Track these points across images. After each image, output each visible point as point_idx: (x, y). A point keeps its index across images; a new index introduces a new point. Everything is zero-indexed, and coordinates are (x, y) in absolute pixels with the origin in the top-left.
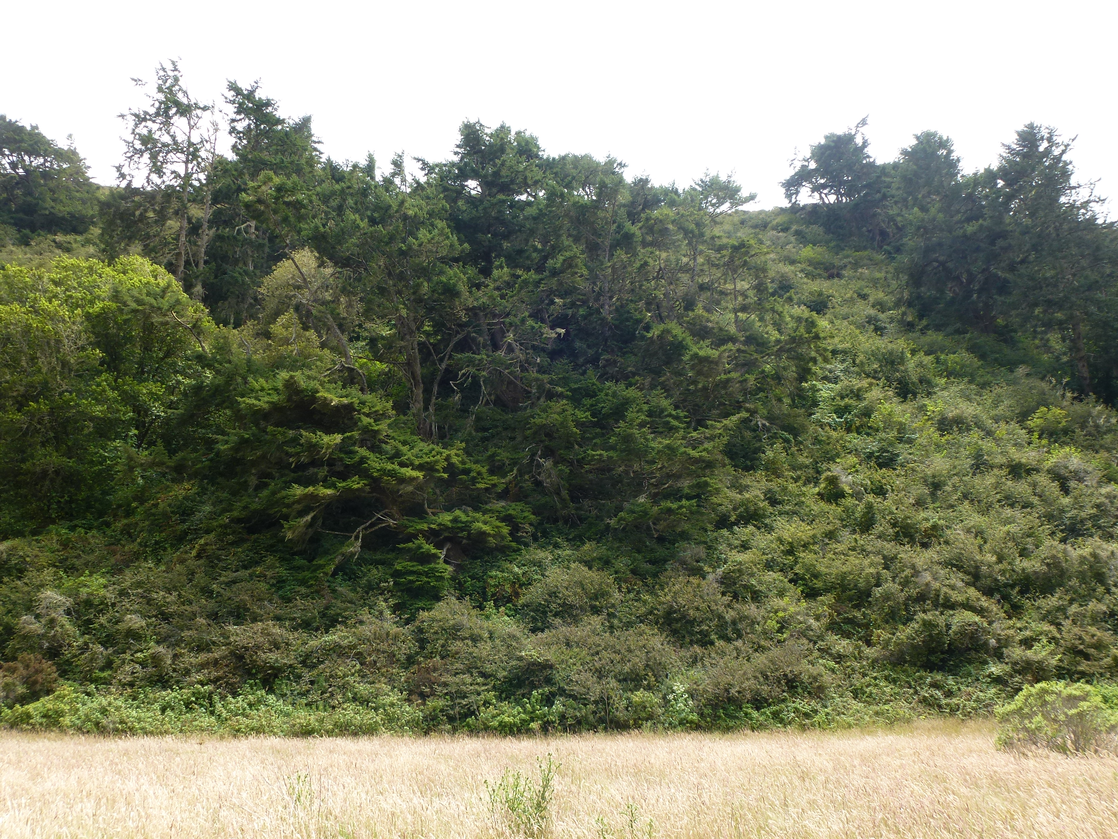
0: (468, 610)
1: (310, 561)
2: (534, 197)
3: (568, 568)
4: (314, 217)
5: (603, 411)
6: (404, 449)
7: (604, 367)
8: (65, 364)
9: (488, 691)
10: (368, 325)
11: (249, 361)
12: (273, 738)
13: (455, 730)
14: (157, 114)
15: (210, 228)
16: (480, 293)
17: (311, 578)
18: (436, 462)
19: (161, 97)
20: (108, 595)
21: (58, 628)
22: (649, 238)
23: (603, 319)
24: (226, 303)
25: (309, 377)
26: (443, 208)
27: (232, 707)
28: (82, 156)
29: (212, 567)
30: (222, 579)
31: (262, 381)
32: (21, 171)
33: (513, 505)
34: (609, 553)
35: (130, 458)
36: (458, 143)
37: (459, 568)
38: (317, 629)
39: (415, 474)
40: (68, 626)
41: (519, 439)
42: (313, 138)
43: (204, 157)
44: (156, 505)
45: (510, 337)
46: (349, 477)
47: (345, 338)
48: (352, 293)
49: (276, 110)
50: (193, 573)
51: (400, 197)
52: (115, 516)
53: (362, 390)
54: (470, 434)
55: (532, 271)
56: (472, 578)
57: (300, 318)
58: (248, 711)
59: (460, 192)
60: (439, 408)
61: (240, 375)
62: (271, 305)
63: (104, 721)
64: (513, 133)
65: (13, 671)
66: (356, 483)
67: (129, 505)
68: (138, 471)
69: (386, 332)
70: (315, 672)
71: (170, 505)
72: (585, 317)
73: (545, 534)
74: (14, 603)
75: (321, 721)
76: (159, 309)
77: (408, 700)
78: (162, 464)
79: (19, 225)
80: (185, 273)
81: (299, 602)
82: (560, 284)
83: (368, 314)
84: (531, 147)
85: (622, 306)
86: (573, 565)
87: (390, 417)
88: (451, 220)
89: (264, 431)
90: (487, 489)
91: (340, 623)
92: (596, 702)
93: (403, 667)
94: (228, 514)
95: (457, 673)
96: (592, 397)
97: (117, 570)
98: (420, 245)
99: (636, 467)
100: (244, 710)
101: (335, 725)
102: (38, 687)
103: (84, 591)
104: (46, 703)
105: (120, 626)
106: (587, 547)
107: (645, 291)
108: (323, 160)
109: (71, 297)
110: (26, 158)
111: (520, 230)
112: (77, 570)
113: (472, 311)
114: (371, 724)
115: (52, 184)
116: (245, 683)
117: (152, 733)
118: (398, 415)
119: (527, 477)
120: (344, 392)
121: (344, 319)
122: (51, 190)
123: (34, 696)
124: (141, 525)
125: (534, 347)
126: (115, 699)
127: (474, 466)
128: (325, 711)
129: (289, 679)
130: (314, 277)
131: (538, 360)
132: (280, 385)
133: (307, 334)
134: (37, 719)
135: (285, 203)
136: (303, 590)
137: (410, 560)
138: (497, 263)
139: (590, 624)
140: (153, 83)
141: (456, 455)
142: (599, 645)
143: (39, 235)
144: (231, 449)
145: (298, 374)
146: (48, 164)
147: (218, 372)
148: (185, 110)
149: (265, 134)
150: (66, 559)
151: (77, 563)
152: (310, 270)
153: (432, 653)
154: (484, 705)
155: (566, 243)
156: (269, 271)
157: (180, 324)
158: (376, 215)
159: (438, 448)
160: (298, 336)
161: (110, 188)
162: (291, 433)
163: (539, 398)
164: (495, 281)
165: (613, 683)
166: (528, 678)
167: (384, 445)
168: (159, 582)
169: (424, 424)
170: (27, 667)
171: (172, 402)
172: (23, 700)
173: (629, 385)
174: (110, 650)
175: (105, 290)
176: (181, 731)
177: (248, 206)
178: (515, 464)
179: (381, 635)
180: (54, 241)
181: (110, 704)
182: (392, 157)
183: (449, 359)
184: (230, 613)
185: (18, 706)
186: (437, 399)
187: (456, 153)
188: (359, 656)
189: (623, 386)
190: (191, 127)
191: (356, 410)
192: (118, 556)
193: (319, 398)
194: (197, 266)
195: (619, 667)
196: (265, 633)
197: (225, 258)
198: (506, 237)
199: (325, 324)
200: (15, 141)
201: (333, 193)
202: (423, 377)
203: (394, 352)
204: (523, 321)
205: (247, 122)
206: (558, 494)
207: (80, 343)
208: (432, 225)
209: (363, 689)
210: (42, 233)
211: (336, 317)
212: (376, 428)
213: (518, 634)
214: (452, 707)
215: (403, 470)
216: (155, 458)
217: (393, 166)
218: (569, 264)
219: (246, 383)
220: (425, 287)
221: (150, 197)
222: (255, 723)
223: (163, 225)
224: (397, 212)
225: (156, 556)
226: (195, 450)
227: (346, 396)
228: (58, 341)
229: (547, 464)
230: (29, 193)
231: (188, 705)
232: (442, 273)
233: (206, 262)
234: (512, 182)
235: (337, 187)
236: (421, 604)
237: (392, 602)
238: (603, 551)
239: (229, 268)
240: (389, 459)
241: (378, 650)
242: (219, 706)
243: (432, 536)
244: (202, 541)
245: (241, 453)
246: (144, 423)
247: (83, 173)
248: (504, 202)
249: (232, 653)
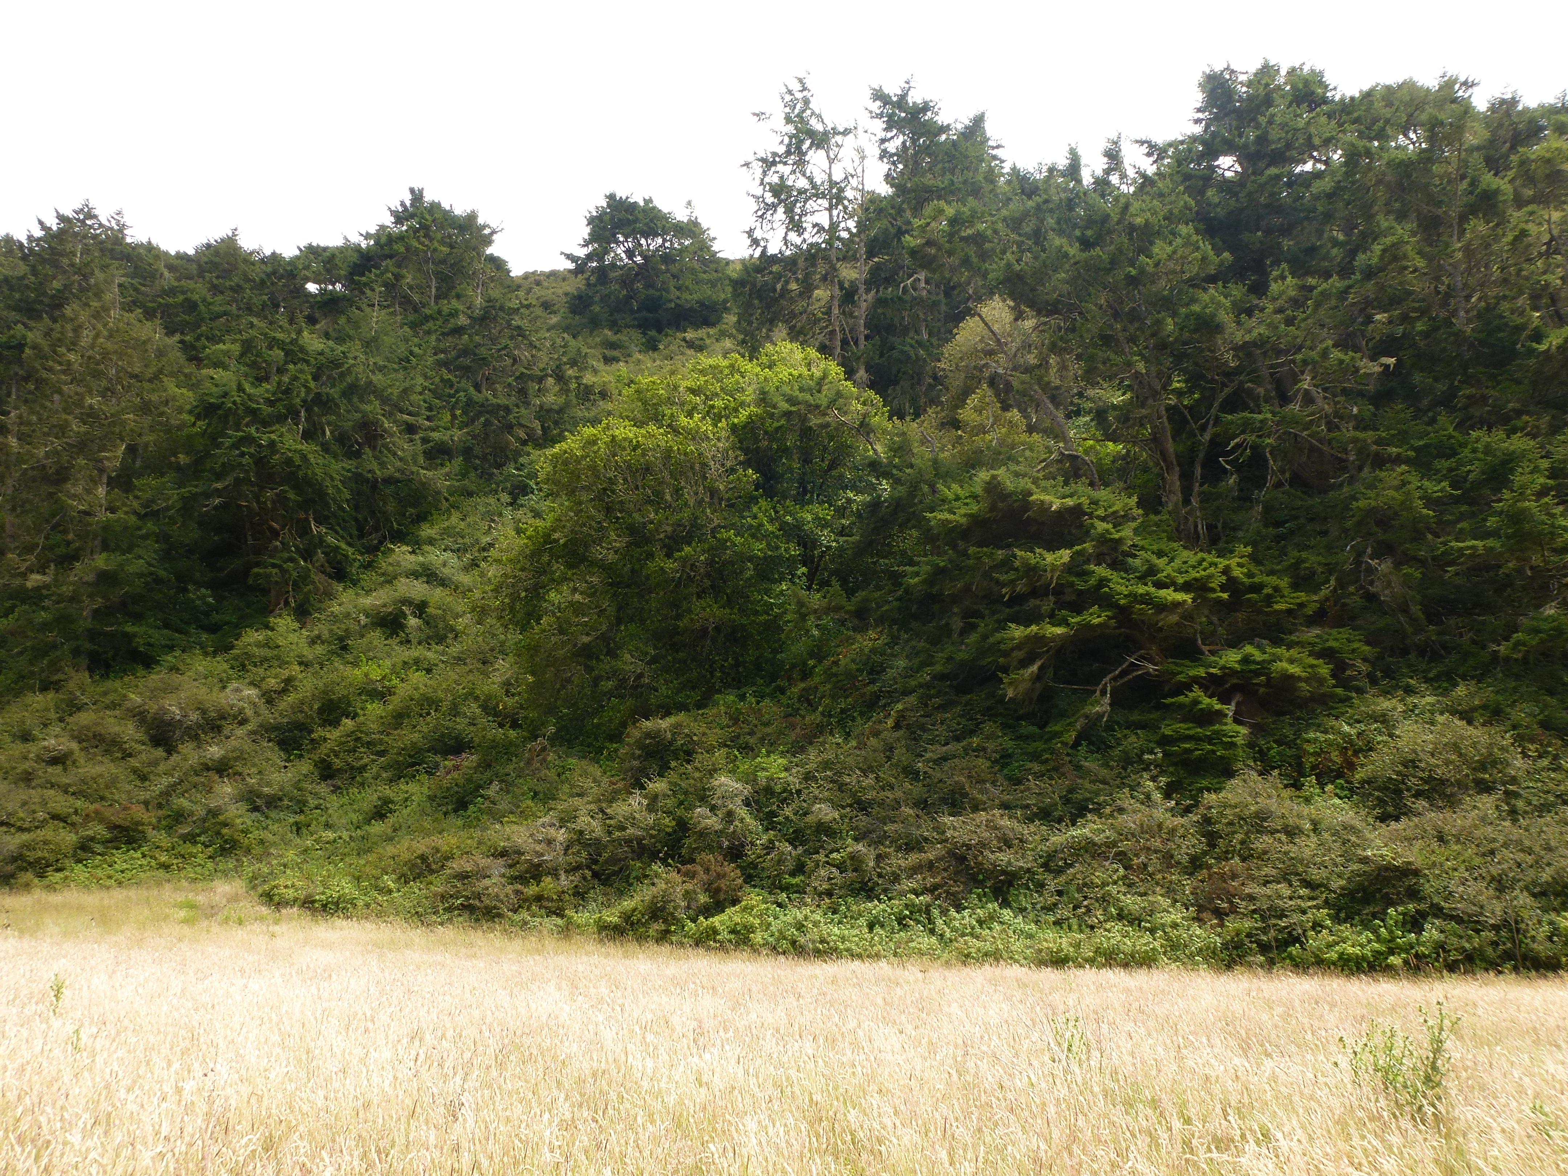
0: (1276, 789)
1: (1042, 727)
2: (1326, 163)
3: (1432, 723)
4: (1004, 252)
5: (1471, 477)
6: (1161, 562)
7: (1465, 408)
8: (713, 492)
9: (1318, 907)
10: (1091, 392)
11: (935, 462)
12: (1016, 967)
13: (1271, 963)
14: (788, 153)
15: (868, 291)
16: (1253, 322)
17: (1044, 750)
18: (1210, 577)
19: (791, 129)
20: (790, 779)
21: (737, 823)
22: (1529, 193)
23: (1458, 334)
24: (898, 388)
25: (1017, 474)
26: (1187, 207)
27: (957, 924)
28: (704, 226)
29: (915, 739)
30: (928, 755)
31: (955, 487)
32: (638, 259)
33: (1334, 632)
34: (1500, 698)
35: (801, 604)
36: (1199, 105)
37: (1257, 729)
38: (1060, 821)
39: (1180, 596)
40: (748, 819)
41: (1334, 532)
42: (990, 143)
43: (851, 197)
44: (836, 663)
45: (1306, 383)
46: (1087, 609)
47: (1060, 415)
48: (1065, 349)
49: (937, 114)
50: (891, 749)
51: (1123, 200)
52: (790, 679)
53: (1092, 484)
54: (1259, 532)
55: (1335, 277)
56: (1279, 743)
57: (997, 395)
58: (978, 930)
59: (1209, 177)
60: (1205, 498)
61: (925, 482)
62: (957, 382)
63: (802, 940)
64: (1283, 72)
65: (692, 875)
66: (1096, 617)
67: (805, 664)
68: (811, 620)
69: (1118, 398)
70: (1062, 879)
71: (853, 661)
72: (1426, 335)
73: (1389, 673)
74: (686, 793)
75: (1077, 946)
76: (818, 407)
77: (1198, 919)
78: (838, 608)
79: (643, 326)
80: (843, 356)
81: (1032, 783)
82: (1381, 288)
83: (1090, 376)
84: (1313, 87)
85: (1488, 309)
86: (1440, 719)
87: (1134, 519)
88: (1199, 221)
89: (965, 554)
90: (1289, 612)
91: (1090, 811)
92: (1496, 928)
93: (1186, 873)
94: (928, 669)
95: (1268, 882)
96: (1448, 457)
97: (797, 749)
98: (1157, 265)
99: (1536, 560)
100: (973, 928)
101: (1097, 951)
102: (722, 896)
103: (761, 774)
104: (730, 916)
105: (810, 819)
106: (1461, 690)
107: (1527, 278)
108: (1006, 170)
109: (713, 407)
110: (643, 241)
111: (1307, 218)
112: (753, 750)
113: (1244, 350)
114: (1146, 952)
115: (674, 268)
116: (971, 892)
117: (860, 956)
118: (1146, 514)
119: (1352, 589)
120: (1067, 490)
121: (1057, 388)
122: (674, 276)
123: (717, 907)
124: (822, 689)
125: (1345, 392)
126: (812, 912)
127: (1267, 579)
128: (1081, 931)
129: (1028, 888)
130: (1009, 335)
131: (1355, 410)
132: (978, 490)
133: (1009, 415)
134: (724, 935)
135: (962, 239)
136: (1036, 767)
137: (1184, 721)
138: (1275, 273)
139: (1475, 807)
140: (778, 112)
141: (1239, 565)
142: (1494, 840)
143: (666, 335)
144: (924, 582)
145: (1001, 472)
146: (667, 244)
147: (897, 481)
148: (821, 140)
149: (926, 150)
150: (738, 737)
151: (752, 741)
152: (1004, 326)
153: (1227, 852)
154: (1313, 928)
155: (1384, 224)
156: (948, 337)
157: (844, 424)
158: (1089, 233)
159: (1210, 558)
160: (997, 419)
161: (743, 261)
162: (1000, 554)
163: (1360, 469)
164: (1274, 299)
165: (1524, 899)
166: (1380, 890)
167: (1130, 560)
168: (850, 761)
169: (1186, 523)
170: (707, 870)
171: (843, 526)
172: (708, 911)
173: (1510, 433)
174: (800, 849)
175: (750, 394)
176: (895, 954)
177: (913, 253)
178: (1330, 572)
179: (1150, 828)
180: (684, 340)
181: (806, 918)
182: (1104, 145)
183: (1214, 425)
184: (943, 801)
185: (701, 918)
186: (1201, 485)
187: (1197, 121)
188: (1122, 857)
189: (1502, 435)
190: (831, 161)
191: (1086, 514)
192: (798, 730)
193: (1034, 502)
194: (856, 344)
195: (1531, 873)
196: (991, 826)
197: (890, 328)
198: (1286, 231)
199: (1032, 399)
200: (629, 223)
201: (1026, 214)
202: (1177, 456)
203: (1134, 425)
204: (1325, 354)
205: (901, 138)
206: (1405, 610)
207: (729, 464)
208: (1173, 233)
209: (1131, 902)
210: (670, 332)
211: (1046, 387)
212: (1117, 536)
213: (1358, 824)
214: (1264, 930)
215: (1163, 593)
216: (830, 602)
217: (1106, 160)
218: (1393, 254)
219: (934, 492)
220: (1170, 325)
221: (790, 263)
222: (988, 947)
223: (810, 297)
224: (1118, 223)
225: (844, 728)
226: (878, 588)
227: (1071, 496)
228: (704, 465)
229: (1384, 567)
230: (649, 285)
231: (900, 920)
232: (1193, 300)
233: (867, 338)
234: (1288, 146)
235: (1030, 203)
236: (1205, 783)
237: (1163, 780)
238: (1487, 694)
239: (896, 340)
240: (1139, 578)
241: (1149, 849)
242: (939, 922)
243: (1213, 685)
244: (899, 706)
245: (937, 587)
246: (813, 556)
247: (709, 248)
248: (1278, 177)
249: (951, 853)
